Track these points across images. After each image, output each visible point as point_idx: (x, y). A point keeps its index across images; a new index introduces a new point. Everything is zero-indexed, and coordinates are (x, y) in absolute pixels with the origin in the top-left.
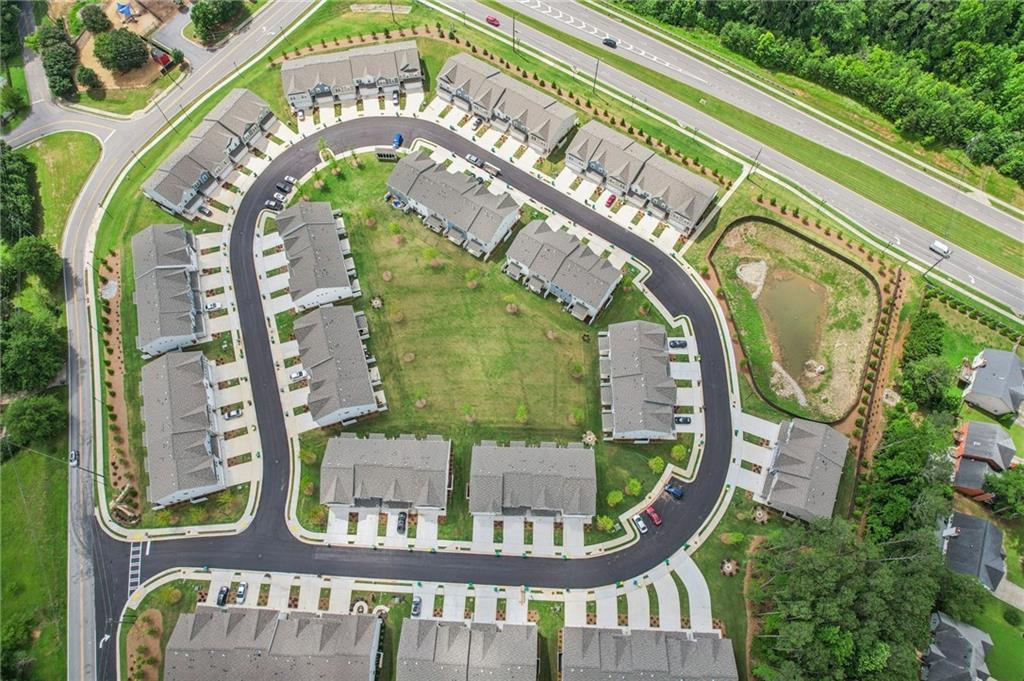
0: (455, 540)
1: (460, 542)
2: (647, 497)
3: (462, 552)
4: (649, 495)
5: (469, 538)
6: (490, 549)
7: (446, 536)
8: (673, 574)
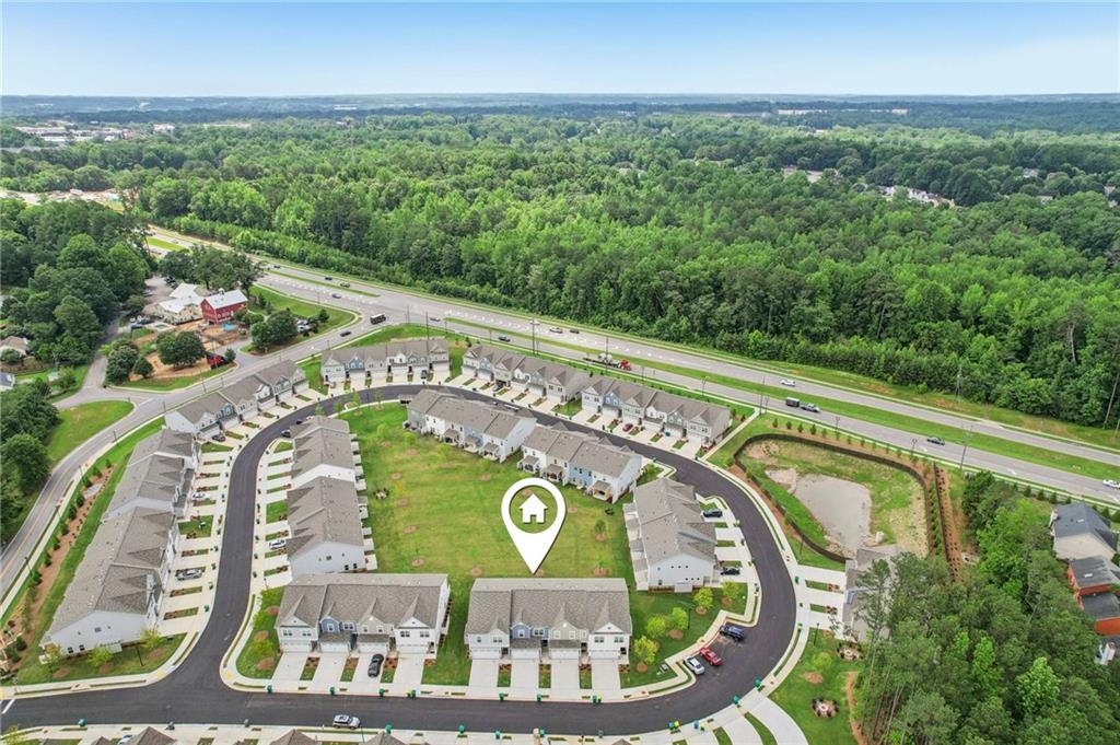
0: (445, 684)
1: (452, 687)
2: (699, 641)
3: (454, 697)
4: (701, 638)
5: (465, 683)
6: (493, 692)
7: (433, 680)
8: (748, 716)
